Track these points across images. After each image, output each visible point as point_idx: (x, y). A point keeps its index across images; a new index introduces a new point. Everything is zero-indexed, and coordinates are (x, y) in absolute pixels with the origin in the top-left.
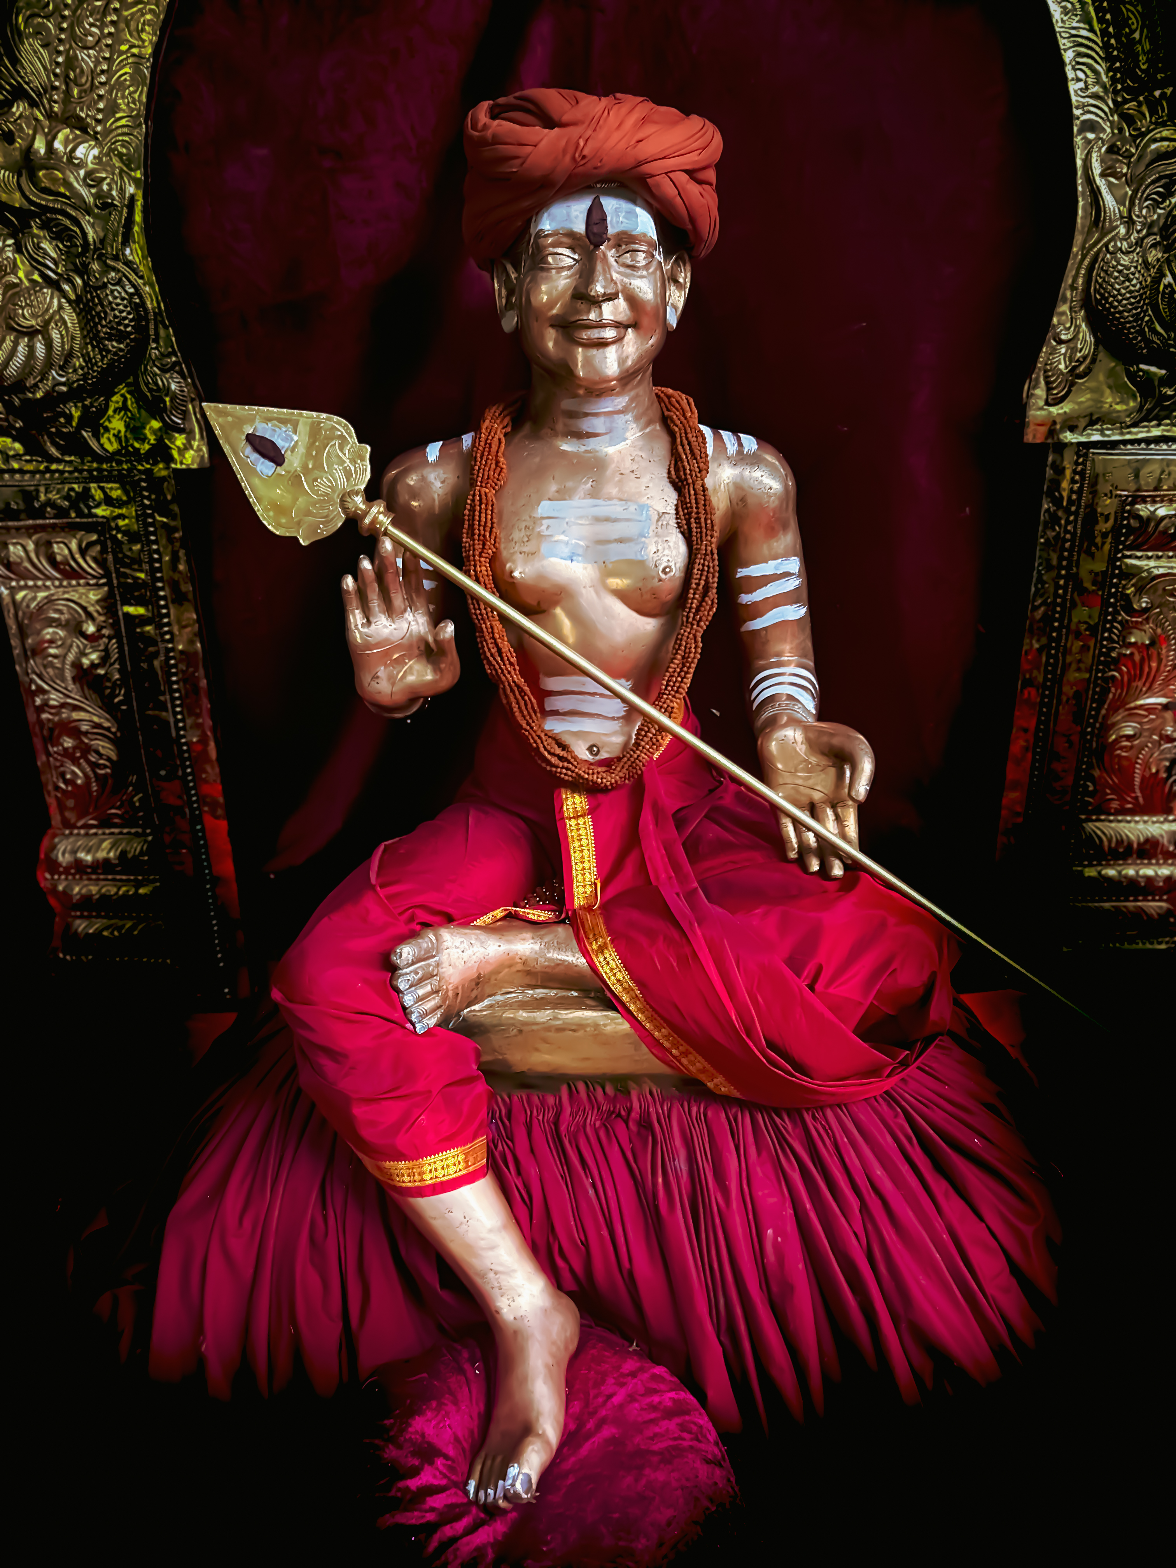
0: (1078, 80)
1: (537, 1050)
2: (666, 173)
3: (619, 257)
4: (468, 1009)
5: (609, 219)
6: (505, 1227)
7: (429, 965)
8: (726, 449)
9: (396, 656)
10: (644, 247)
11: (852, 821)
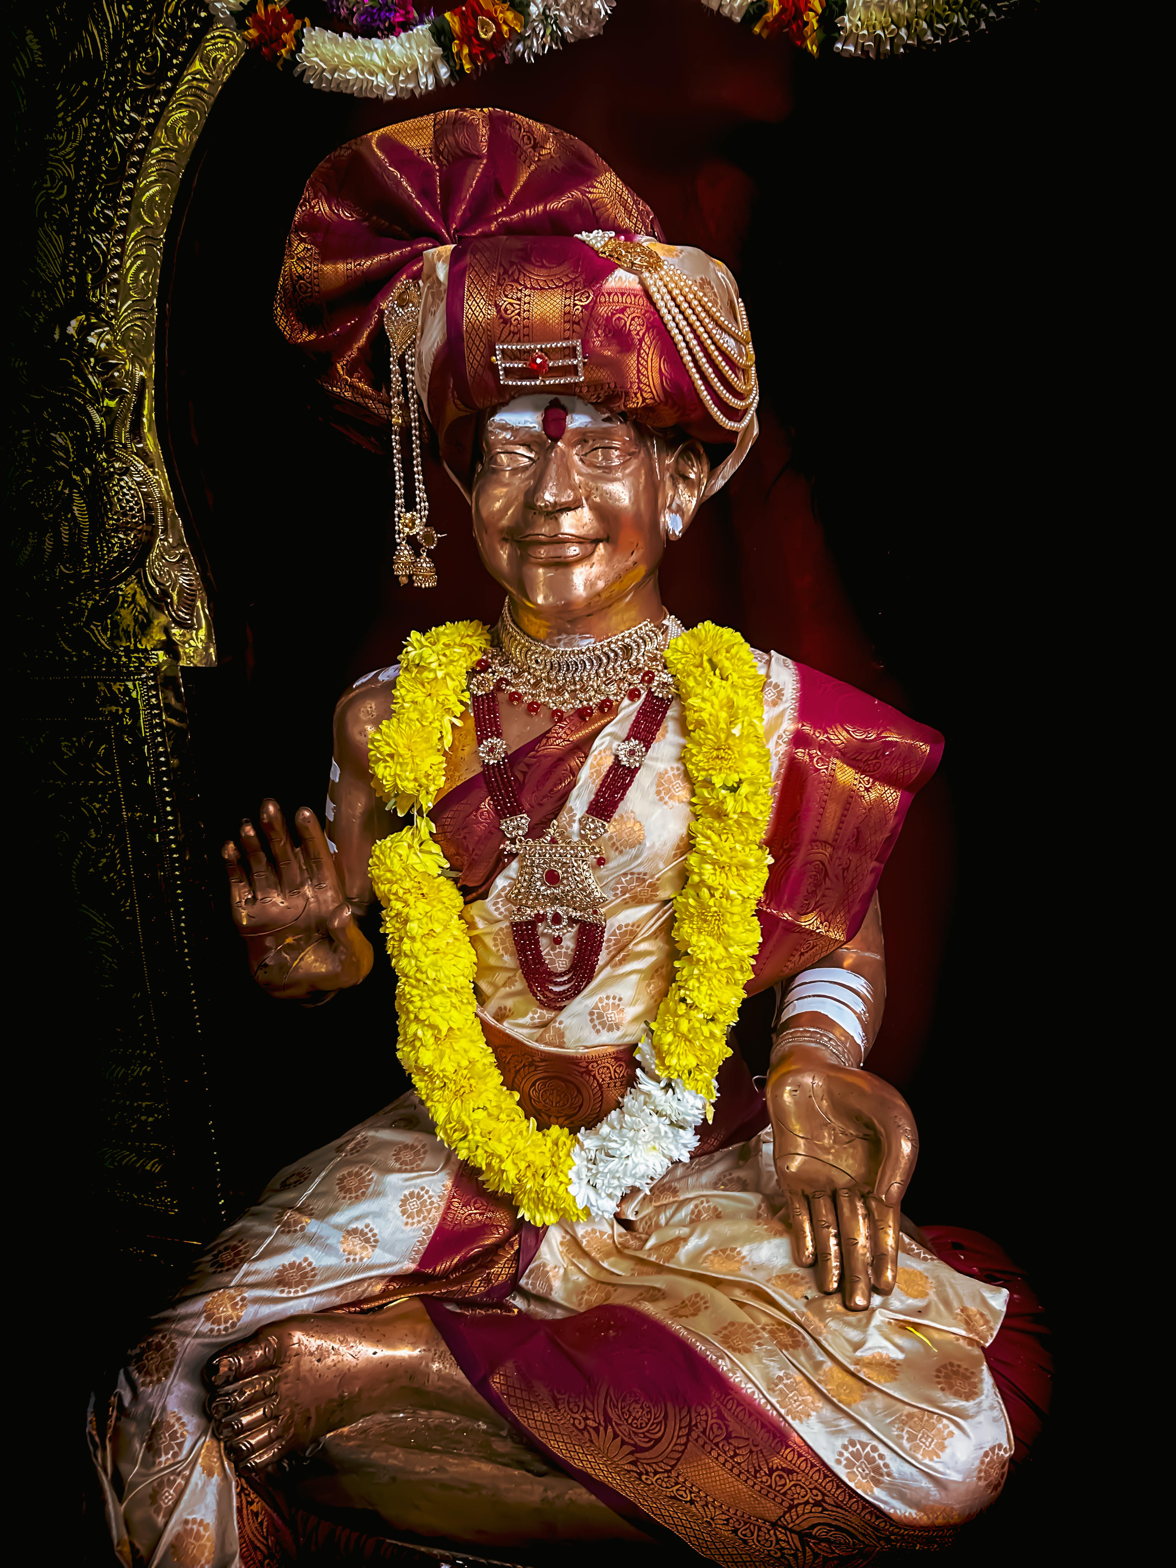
3: (586, 455)
4: (333, 1434)
7: (264, 1380)
9: (289, 940)
10: (617, 444)
11: (891, 1223)
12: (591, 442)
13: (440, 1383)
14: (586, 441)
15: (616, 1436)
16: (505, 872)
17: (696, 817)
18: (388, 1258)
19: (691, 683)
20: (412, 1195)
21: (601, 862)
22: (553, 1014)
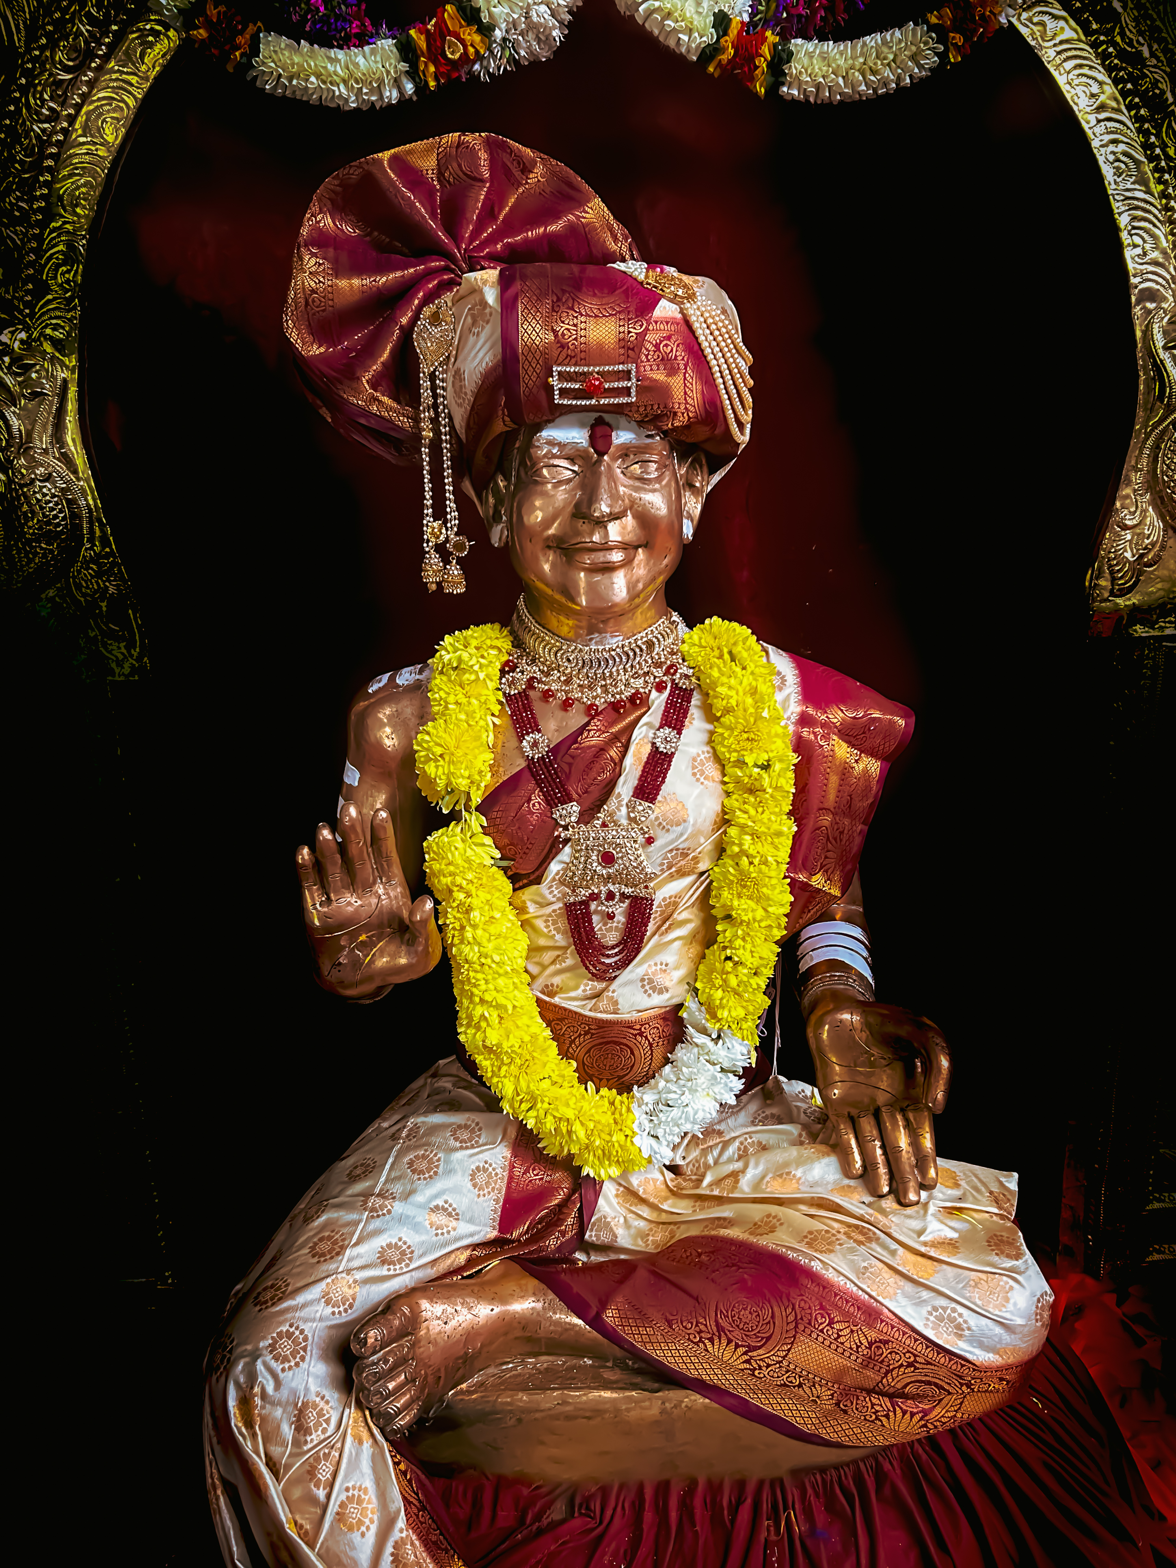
3: (627, 468)
4: (453, 1391)
7: (403, 1346)
9: (363, 938)
10: (655, 458)
11: (927, 1129)
12: (632, 456)
13: (552, 1328)
14: (627, 455)
15: (729, 1341)
16: (559, 857)
17: (728, 794)
18: (472, 1228)
19: (715, 673)
20: (478, 1168)
21: (650, 841)
22: (604, 985)
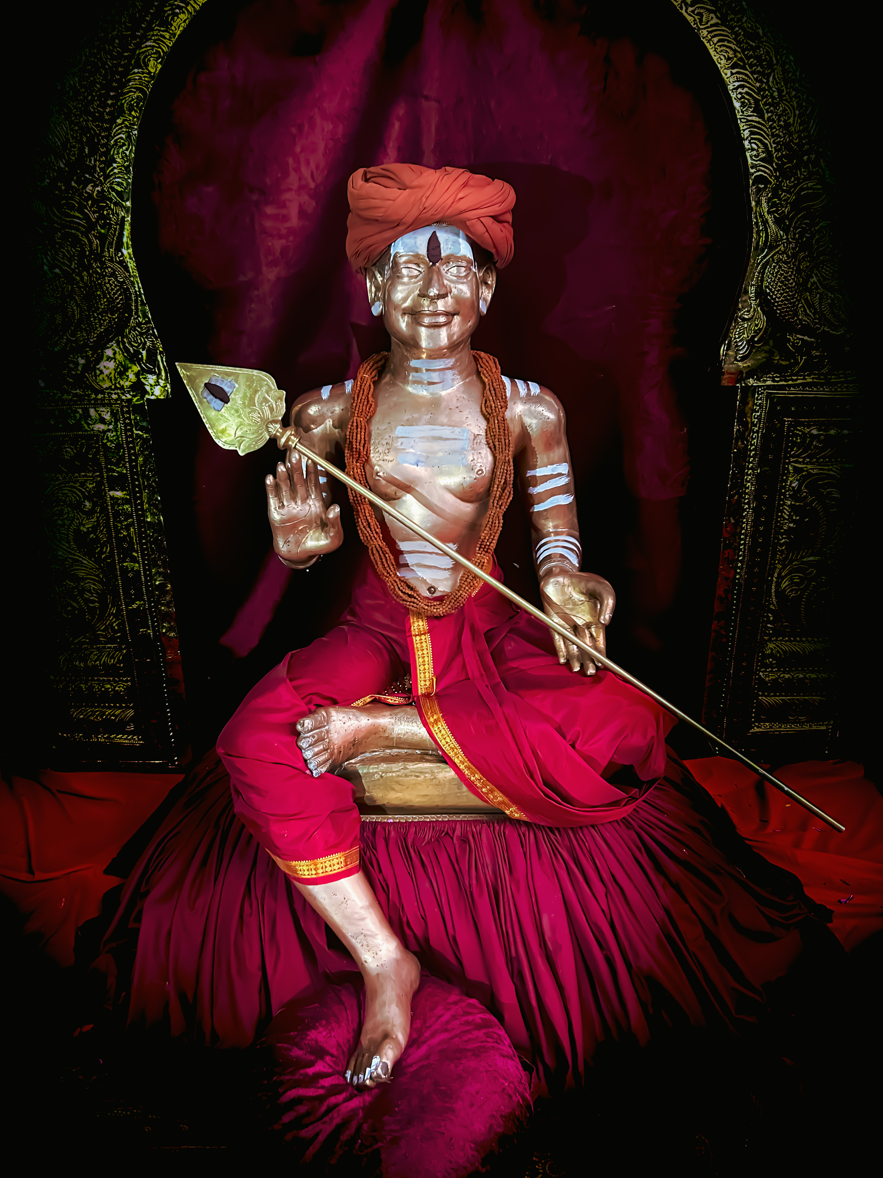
0: (753, 150)
1: (393, 789)
2: (478, 218)
3: (448, 270)
4: (347, 762)
5: (442, 246)
6: (371, 906)
7: (322, 732)
8: (519, 392)
9: (301, 528)
10: (464, 264)
11: (602, 638)
14: (449, 263)
